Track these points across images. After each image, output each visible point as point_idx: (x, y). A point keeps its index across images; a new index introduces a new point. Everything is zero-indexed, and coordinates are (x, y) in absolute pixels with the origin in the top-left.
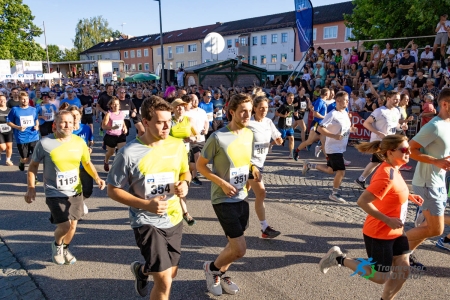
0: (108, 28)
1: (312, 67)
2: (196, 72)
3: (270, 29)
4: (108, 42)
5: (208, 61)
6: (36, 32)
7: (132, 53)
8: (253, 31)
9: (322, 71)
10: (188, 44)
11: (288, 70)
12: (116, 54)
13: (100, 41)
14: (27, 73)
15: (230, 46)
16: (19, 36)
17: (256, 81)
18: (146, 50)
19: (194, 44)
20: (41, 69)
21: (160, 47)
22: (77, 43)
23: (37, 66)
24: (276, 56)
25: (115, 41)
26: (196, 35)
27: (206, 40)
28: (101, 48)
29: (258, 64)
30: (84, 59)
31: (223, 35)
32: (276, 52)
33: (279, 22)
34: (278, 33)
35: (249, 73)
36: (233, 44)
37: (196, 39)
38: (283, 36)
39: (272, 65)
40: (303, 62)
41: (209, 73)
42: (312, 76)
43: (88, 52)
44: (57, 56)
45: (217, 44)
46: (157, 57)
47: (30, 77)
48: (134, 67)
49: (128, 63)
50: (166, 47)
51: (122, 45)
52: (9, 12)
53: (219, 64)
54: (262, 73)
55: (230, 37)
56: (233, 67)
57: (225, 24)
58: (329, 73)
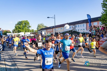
0: (44, 25)
2: (63, 33)
3: (80, 23)
6: (29, 27)
7: (49, 30)
8: (76, 24)
9: (94, 31)
10: (60, 28)
11: (85, 32)
12: (45, 30)
13: (42, 28)
15: (70, 28)
16: (26, 28)
18: (52, 29)
19: (62, 28)
21: (55, 29)
22: (38, 29)
23: (29, 33)
24: (82, 30)
25: (45, 28)
26: (63, 26)
27: (65, 26)
29: (77, 31)
30: (39, 32)
33: (82, 22)
34: (82, 24)
35: (75, 33)
36: (71, 27)
40: (89, 30)
43: (39, 30)
44: (33, 32)
45: (68, 27)
48: (49, 33)
50: (56, 29)
51: (47, 28)
52: (25, 23)
53: (68, 31)
54: (78, 33)
55: (70, 26)
56: (71, 32)
57: (69, 23)
58: (96, 32)
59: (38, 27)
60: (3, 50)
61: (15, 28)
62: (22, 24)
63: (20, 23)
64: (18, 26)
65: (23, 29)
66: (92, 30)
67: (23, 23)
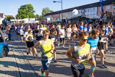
0: (49, 10)
1: (103, 17)
2: (70, 20)
3: (90, 7)
4: (49, 13)
5: (73, 17)
6: (34, 12)
7: (55, 15)
8: (86, 8)
9: (106, 18)
10: (68, 13)
11: (95, 18)
12: (51, 16)
14: (32, 21)
16: (30, 13)
17: (86, 21)
18: (58, 15)
19: (70, 13)
20: (35, 20)
21: (62, 14)
22: (42, 14)
23: (34, 19)
24: (92, 15)
25: (51, 13)
26: (71, 10)
27: (73, 12)
28: (48, 15)
29: (87, 17)
30: (44, 17)
31: (78, 10)
32: (92, 14)
33: (93, 6)
34: (93, 8)
35: (85, 19)
36: (80, 12)
37: (71, 11)
38: (94, 9)
39: (91, 17)
41: (74, 20)
42: (103, 20)
43: (45, 16)
44: (38, 17)
45: (76, 12)
46: (61, 16)
47: (33, 22)
48: (55, 19)
49: (54, 18)
50: (63, 13)
51: (53, 14)
52: (28, 7)
53: (76, 17)
54: (88, 19)
55: (79, 10)
56: (80, 18)
57: (78, 7)
58: (108, 19)
59: (43, 12)
60: (10, 39)
61: (18, 13)
62: (25, 9)
63: (23, 8)
64: (21, 11)
65: (26, 14)
66: (104, 16)
67: (27, 7)
